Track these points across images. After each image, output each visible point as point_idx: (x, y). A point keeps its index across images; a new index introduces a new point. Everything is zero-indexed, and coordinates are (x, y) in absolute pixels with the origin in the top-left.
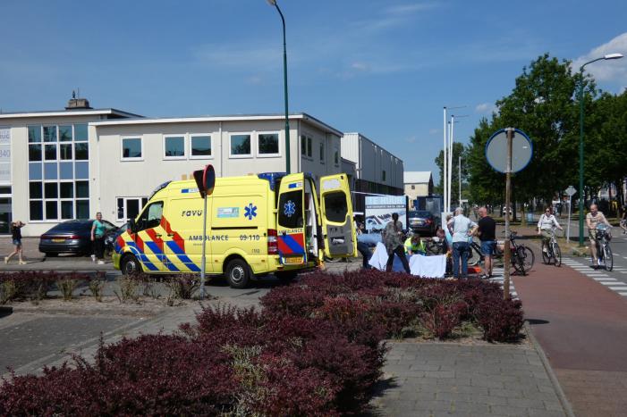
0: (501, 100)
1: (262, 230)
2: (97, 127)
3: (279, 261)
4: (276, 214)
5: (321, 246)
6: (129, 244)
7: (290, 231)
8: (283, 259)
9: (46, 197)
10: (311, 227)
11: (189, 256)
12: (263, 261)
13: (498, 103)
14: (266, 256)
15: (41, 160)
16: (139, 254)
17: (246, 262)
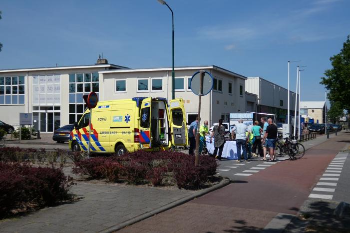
0: (333, 57)
1: (132, 129)
2: (104, 74)
3: (139, 146)
4: (139, 120)
5: (170, 139)
6: (76, 135)
7: (144, 130)
8: (141, 145)
9: (77, 112)
10: (165, 128)
11: (100, 143)
12: (132, 146)
13: (331, 59)
14: (133, 143)
15: (75, 92)
16: (79, 141)
17: (124, 146)
